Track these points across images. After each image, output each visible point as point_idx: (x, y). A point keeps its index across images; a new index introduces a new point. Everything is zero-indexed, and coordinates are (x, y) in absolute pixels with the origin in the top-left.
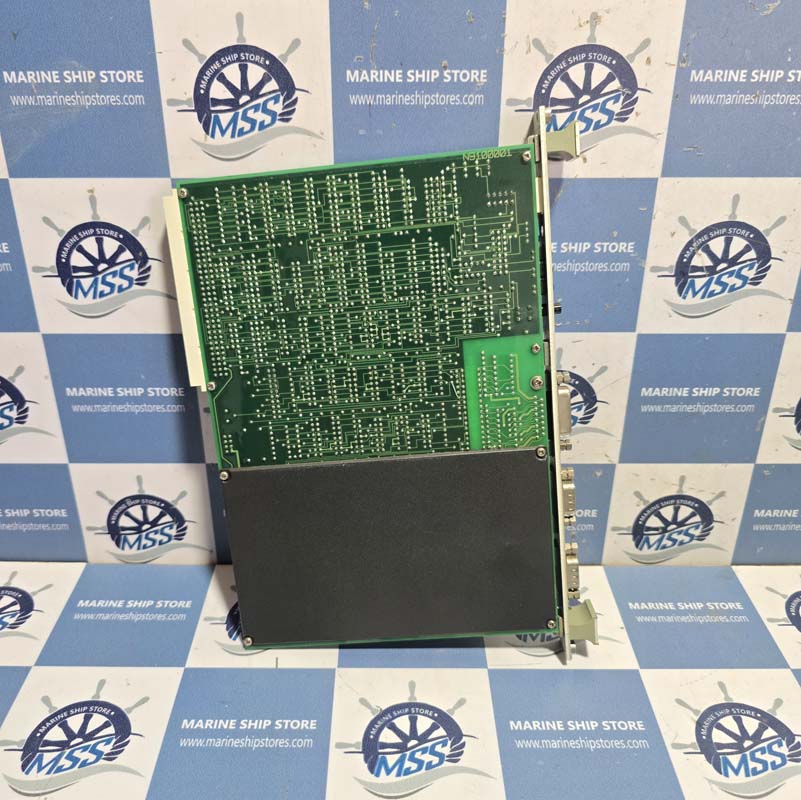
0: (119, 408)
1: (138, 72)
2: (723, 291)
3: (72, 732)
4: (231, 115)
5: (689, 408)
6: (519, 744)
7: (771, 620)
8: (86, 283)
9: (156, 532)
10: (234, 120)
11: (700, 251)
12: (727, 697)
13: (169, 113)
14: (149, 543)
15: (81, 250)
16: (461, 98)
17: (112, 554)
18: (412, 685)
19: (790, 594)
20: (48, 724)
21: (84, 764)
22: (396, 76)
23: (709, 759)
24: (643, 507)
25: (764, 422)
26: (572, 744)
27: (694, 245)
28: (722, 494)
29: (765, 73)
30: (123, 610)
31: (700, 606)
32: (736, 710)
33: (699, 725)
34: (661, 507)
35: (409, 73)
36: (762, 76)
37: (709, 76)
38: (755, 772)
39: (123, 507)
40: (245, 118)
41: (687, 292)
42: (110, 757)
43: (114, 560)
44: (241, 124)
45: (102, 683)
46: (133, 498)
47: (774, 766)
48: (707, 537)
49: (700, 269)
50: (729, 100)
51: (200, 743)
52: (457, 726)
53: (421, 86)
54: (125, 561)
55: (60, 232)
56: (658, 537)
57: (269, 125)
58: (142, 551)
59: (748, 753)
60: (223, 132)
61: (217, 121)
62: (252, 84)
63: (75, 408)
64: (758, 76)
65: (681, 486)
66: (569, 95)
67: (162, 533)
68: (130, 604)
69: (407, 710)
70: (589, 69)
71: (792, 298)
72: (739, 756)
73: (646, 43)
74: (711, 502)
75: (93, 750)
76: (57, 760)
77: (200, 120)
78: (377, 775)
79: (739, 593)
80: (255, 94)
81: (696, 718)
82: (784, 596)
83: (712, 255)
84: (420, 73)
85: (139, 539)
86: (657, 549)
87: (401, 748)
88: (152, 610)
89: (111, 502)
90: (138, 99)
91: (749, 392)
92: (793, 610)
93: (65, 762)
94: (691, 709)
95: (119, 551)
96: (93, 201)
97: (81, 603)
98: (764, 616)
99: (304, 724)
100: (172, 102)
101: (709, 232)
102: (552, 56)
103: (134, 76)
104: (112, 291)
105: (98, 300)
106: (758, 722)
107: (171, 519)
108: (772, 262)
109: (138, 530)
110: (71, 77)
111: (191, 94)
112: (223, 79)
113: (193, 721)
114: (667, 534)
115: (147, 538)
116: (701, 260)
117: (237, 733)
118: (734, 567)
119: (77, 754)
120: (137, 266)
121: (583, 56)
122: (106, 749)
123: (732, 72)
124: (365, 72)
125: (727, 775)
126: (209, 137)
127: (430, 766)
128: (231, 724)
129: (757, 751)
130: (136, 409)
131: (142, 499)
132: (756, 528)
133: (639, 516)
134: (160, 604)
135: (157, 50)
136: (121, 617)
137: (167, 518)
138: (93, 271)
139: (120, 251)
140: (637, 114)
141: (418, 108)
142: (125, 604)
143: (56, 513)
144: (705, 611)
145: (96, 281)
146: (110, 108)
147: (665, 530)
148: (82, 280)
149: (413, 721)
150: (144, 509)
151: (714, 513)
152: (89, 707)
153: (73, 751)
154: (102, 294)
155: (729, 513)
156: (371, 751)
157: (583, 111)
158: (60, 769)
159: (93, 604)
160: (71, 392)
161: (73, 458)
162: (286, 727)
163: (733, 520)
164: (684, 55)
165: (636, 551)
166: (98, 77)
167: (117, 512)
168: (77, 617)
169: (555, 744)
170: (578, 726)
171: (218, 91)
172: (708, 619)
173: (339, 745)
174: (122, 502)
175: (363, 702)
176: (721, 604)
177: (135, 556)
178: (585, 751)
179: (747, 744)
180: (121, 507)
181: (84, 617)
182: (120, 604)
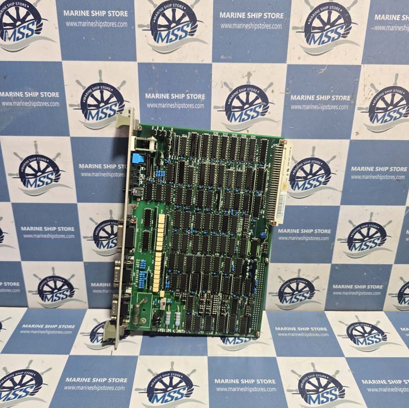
0: (45, 236)
1: (57, 93)
2: (311, 187)
3: (16, 383)
4: (96, 111)
5: (300, 238)
6: (218, 389)
7: (339, 336)
8: (32, 181)
9: (60, 293)
10: (98, 113)
11: (300, 170)
12: (314, 369)
13: (70, 110)
14: (57, 299)
15: (30, 167)
16: (194, 106)
17: (40, 303)
18: (172, 363)
19: (349, 324)
20: (5, 380)
21: (20, 397)
22: (167, 96)
23: (302, 396)
24: (282, 283)
25: (334, 245)
26: (242, 389)
27: (297, 167)
28: (318, 278)
29: (322, 97)
30: (43, 329)
31: (308, 329)
32: (318, 375)
33: (300, 381)
34: (291, 283)
35: (172, 95)
36: (321, 98)
37: (299, 98)
38: (323, 402)
39: (46, 281)
40: (102, 112)
41: (295, 188)
42: (32, 394)
43: (41, 307)
44: (100, 115)
45: (31, 361)
46: (50, 277)
47: (332, 400)
48: (313, 298)
49: (301, 178)
50: (308, 107)
51: (73, 388)
52: (191, 381)
53: (177, 100)
54: (46, 307)
55: (21, 159)
56: (290, 297)
57: (112, 115)
58: (53, 302)
59: (320, 394)
60: (93, 118)
61: (90, 113)
62: (105, 98)
63: (25, 236)
64: (319, 98)
65: (299, 274)
66: (240, 105)
67: (63, 294)
68: (46, 326)
69: (169, 374)
70: (248, 94)
71: (342, 190)
72: (317, 395)
73: (271, 84)
74: (313, 281)
75: (25, 391)
76: (8, 395)
77: (83, 113)
78: (153, 403)
79: (326, 323)
80: (107, 102)
81: (299, 379)
82: (347, 325)
83: (305, 172)
84: (177, 95)
85: (52, 297)
86: (290, 303)
87: (165, 391)
88: (56, 329)
89: (40, 279)
90: (57, 104)
91: (326, 231)
92: (350, 331)
93: (11, 396)
94: (297, 374)
95: (43, 302)
96: (36, 146)
97: (24, 326)
98: (336, 334)
99: (121, 380)
100: (71, 105)
101: (303, 162)
102: (232, 89)
103: (56, 95)
104: (43, 185)
105: (37, 188)
106: (327, 380)
107: (67, 287)
108: (331, 175)
109: (52, 292)
110: (28, 95)
111: (79, 102)
112: (93, 96)
113: (71, 379)
114: (294, 296)
115: (56, 296)
116: (300, 174)
117: (91, 384)
118: (325, 312)
119: (17, 393)
120: (54, 174)
121: (245, 89)
122: (31, 390)
123: (308, 96)
124: (153, 94)
125: (310, 403)
126: (87, 120)
127: (177, 399)
128: (89, 380)
129: (325, 393)
130: (53, 237)
131: (54, 278)
132: (334, 293)
133: (281, 288)
134: (60, 327)
135: (65, 84)
136: (42, 332)
137: (66, 287)
138: (35, 176)
139: (47, 167)
140: (269, 113)
141: (176, 109)
142: (44, 326)
143: (15, 284)
144: (310, 331)
145: (36, 180)
146: (44, 107)
147: (293, 294)
148: (30, 180)
149: (171, 379)
150: (55, 283)
151: (315, 286)
152: (24, 372)
153: (15, 391)
154: (39, 186)
155: (322, 286)
156: (151, 392)
157: (246, 111)
158: (9, 399)
159: (30, 326)
160: (23, 229)
161: (23, 259)
162: (113, 381)
163: (324, 289)
164: (288, 89)
165: (281, 304)
166: (40, 95)
167: (43, 284)
168: (22, 332)
169: (234, 390)
170: (245, 381)
171: (91, 101)
172: (311, 335)
173: (136, 390)
174: (45, 279)
175: (150, 370)
176: (317, 328)
177: (50, 305)
178: (247, 392)
179: (321, 390)
180: (44, 282)
181: (25, 332)
182: (42, 326)
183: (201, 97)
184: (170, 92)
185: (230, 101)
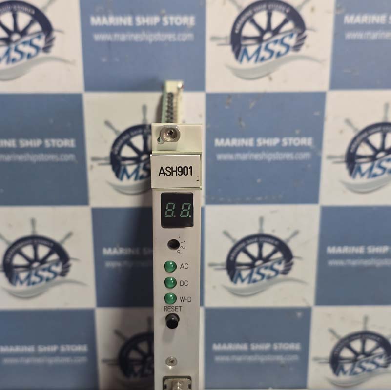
183: (189, 20)
184: (133, 14)
185: (238, 26)
